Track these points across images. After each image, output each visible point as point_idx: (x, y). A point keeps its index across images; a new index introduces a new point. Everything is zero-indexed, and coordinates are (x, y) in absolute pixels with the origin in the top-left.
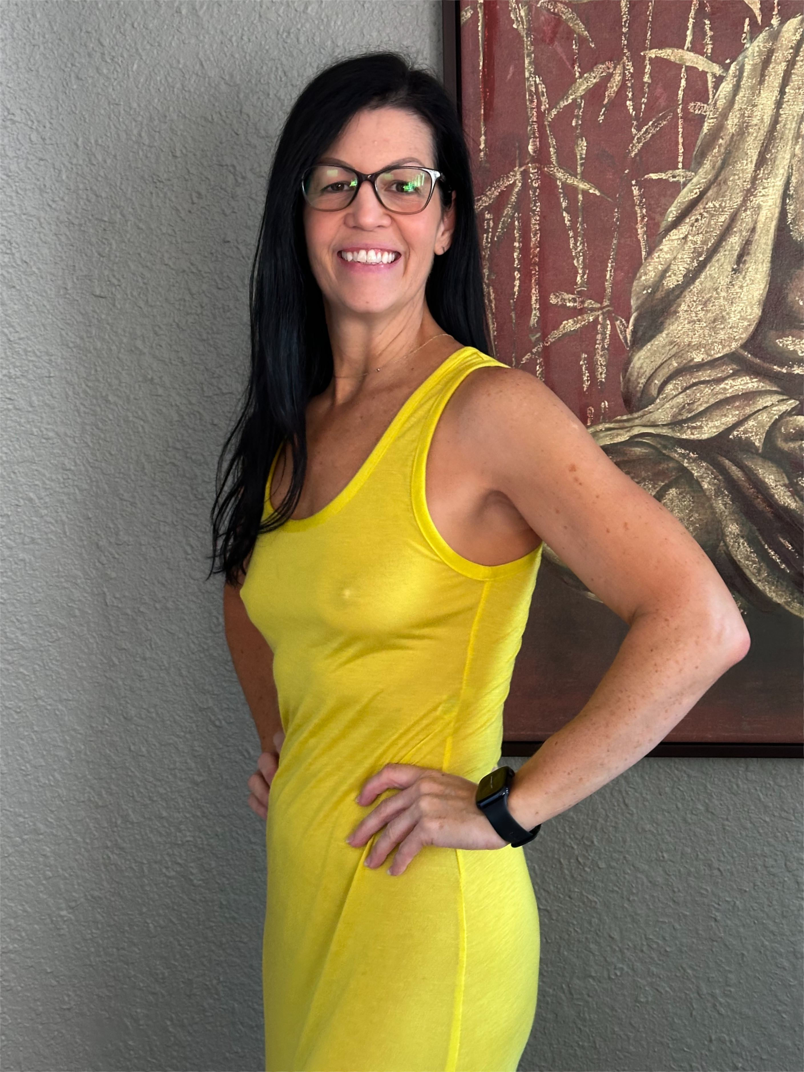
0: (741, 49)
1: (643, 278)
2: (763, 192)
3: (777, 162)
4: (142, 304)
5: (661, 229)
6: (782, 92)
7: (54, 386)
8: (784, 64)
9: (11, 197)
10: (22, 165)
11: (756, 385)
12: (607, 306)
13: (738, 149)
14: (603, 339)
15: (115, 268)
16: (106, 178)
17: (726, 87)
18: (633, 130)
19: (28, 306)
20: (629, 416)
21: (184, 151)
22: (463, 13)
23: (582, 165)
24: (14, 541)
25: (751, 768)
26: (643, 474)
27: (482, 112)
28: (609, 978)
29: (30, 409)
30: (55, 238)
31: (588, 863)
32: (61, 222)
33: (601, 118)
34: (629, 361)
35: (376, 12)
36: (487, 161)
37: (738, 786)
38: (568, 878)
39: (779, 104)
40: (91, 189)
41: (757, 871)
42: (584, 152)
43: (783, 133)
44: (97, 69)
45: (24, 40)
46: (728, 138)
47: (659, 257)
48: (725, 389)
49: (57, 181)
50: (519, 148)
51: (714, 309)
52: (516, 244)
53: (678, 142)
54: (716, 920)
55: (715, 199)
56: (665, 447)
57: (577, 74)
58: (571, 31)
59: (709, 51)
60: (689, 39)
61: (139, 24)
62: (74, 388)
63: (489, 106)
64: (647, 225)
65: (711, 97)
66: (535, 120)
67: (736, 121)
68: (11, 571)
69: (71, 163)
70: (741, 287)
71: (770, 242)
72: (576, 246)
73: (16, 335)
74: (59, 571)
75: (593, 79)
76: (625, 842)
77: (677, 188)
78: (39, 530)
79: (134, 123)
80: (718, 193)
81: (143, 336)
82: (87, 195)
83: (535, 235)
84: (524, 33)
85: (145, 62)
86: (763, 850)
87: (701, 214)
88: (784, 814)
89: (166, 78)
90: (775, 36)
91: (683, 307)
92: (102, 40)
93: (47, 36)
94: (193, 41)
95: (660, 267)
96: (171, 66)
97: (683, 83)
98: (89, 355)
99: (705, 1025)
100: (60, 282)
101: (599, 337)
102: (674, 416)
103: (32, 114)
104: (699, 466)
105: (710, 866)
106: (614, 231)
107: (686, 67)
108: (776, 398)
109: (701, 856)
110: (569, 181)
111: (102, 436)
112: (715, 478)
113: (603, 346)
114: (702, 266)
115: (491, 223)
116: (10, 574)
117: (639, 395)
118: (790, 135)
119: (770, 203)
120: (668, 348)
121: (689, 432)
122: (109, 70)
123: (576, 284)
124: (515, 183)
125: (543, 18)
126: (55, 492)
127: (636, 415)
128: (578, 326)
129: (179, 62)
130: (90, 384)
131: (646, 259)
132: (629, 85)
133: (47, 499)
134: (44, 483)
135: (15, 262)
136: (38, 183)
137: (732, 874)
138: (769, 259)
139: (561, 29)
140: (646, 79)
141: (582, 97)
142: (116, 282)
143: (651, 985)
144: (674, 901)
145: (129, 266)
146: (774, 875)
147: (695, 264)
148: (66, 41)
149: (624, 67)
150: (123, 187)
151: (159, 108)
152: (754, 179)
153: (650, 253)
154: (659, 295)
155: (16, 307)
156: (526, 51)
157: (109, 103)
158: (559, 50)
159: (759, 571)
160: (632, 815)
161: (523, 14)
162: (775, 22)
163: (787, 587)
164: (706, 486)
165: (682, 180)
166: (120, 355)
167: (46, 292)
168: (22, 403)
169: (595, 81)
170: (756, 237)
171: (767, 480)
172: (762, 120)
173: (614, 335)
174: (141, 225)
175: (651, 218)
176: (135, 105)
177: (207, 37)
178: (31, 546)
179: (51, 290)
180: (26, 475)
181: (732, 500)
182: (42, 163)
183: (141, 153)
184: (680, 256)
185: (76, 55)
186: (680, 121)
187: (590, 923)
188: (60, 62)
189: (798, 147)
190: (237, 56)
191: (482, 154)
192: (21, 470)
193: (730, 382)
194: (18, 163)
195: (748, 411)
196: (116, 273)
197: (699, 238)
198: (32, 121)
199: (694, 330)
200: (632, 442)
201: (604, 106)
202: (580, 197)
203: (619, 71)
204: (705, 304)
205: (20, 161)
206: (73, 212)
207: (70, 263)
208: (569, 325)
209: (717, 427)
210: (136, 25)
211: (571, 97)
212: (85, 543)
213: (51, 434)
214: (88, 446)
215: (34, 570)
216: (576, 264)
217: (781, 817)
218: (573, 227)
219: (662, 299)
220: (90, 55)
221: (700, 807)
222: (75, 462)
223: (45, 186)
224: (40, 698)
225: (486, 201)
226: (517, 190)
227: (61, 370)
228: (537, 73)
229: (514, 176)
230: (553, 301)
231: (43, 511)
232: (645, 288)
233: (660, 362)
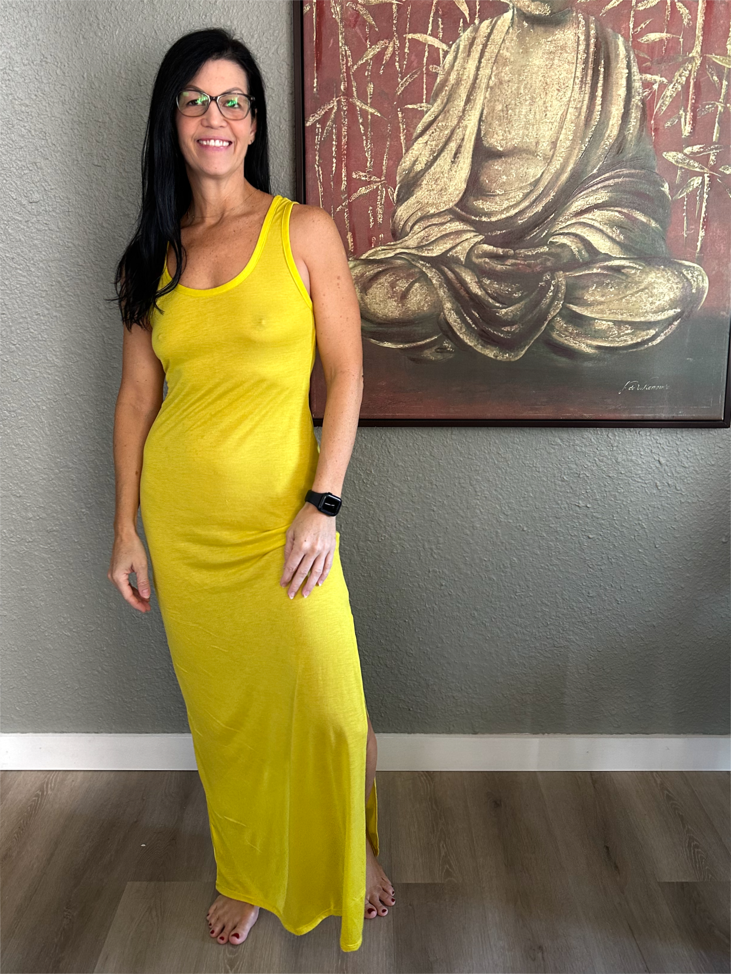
0: (458, 36)
1: (403, 165)
2: (469, 118)
3: (476, 102)
4: (121, 171)
5: (414, 137)
6: (480, 62)
7: (71, 217)
8: (481, 46)
9: (46, 106)
11: (462, 227)
12: (384, 180)
13: (455, 93)
14: (381, 199)
15: (106, 149)
16: (100, 97)
17: (450, 57)
18: (399, 80)
19: (56, 170)
20: (395, 243)
21: (145, 82)
22: (305, 7)
23: (371, 98)
24: (50, 305)
25: (454, 433)
26: (402, 275)
27: (315, 65)
28: (378, 541)
29: (58, 230)
30: (71, 131)
31: (369, 482)
32: (75, 122)
33: (381, 73)
34: (395, 212)
35: (256, 6)
36: (318, 94)
37: (447, 442)
38: (358, 491)
39: (478, 68)
40: (92, 103)
41: (455, 485)
42: (372, 91)
43: (480, 85)
44: (95, 33)
45: (53, 15)
46: (450, 86)
48: (446, 229)
49: (72, 98)
50: (336, 86)
51: (441, 183)
52: (334, 143)
53: (423, 87)
54: (434, 511)
55: (442, 121)
56: (413, 260)
57: (368, 46)
58: (365, 21)
59: (441, 36)
60: (430, 28)
61: (119, 7)
62: (83, 219)
63: (319, 62)
64: (406, 134)
65: (441, 62)
66: (345, 71)
67: (455, 77)
68: (49, 322)
69: (80, 88)
70: (456, 172)
71: (472, 147)
72: (367, 146)
73: (49, 187)
74: (76, 323)
75: (377, 49)
76: (388, 471)
77: (422, 114)
78: (64, 300)
79: (116, 65)
80: (444, 117)
81: (122, 189)
82: (90, 107)
83: (345, 138)
84: (339, 21)
85: (123, 30)
86: (458, 475)
87: (435, 129)
88: (470, 457)
90: (476, 30)
91: (425, 182)
92: (98, 16)
93: (66, 13)
94: (151, 18)
95: (413, 159)
96: (138, 33)
97: (426, 54)
98: (91, 200)
99: (426, 564)
100: (74, 157)
101: (379, 197)
102: (418, 243)
103: (57, 58)
104: (431, 271)
105: (431, 483)
106: (388, 137)
107: (428, 45)
108: (473, 234)
109: (427, 479)
110: (363, 107)
111: (100, 246)
112: (439, 278)
113: (381, 204)
114: (435, 159)
115: (320, 130)
116: (48, 324)
117: (400, 231)
118: (483, 86)
119: (472, 124)
120: (416, 205)
121: (426, 252)
122: (102, 34)
123: (367, 167)
124: (333, 107)
125: (349, 13)
126: (73, 278)
127: (398, 242)
128: (368, 191)
130: (92, 216)
131: (405, 154)
132: (397, 53)
133: (68, 282)
134: (67, 273)
135: (48, 144)
136: (61, 99)
137: (443, 487)
138: (471, 156)
139: (360, 19)
140: (406, 50)
141: (371, 59)
142: (107, 158)
143: (400, 544)
144: (413, 502)
145: (114, 148)
146: (464, 488)
147: (431, 158)
148: (77, 16)
149: (394, 43)
150: (110, 102)
151: (131, 57)
152: (464, 110)
153: (407, 151)
154: (412, 175)
155: (49, 171)
156: (340, 31)
157: (102, 53)
158: (358, 31)
159: (461, 328)
161: (338, 9)
162: (477, 21)
163: (475, 337)
164: (434, 282)
165: (425, 109)
166: (110, 200)
167: (66, 162)
168: (53, 227)
169: (378, 50)
170: (464, 143)
171: (466, 279)
172: (469, 77)
173: (387, 196)
174: (121, 125)
175: (408, 131)
176: (117, 55)
177: (159, 16)
178: (60, 309)
179: (69, 161)
180: (57, 268)
181: (448, 290)
182: (63, 87)
183: (120, 83)
184: (423, 153)
185: (83, 24)
186: (425, 76)
187: (369, 513)
188: (73, 29)
189: (488, 93)
190: (176, 28)
191: (315, 89)
192: (53, 265)
193: (448, 224)
194: (49, 87)
195: (458, 241)
196: (106, 152)
197: (434, 143)
198: (58, 63)
199: (430, 195)
200: (395, 257)
201: (383, 65)
202: (369, 117)
203: (391, 44)
204: (436, 181)
205: (50, 85)
206: (81, 116)
207: (80, 145)
208: (363, 190)
209: (441, 250)
210: (117, 8)
211: (365, 59)
212: (91, 307)
213: (70, 245)
214: (92, 252)
215: (62, 322)
216: (367, 155)
217: (468, 458)
218: (365, 134)
219: (413, 177)
220: (91, 25)
221: (427, 453)
222: (84, 261)
223: (65, 100)
224: (68, 394)
225: (317, 117)
226: (334, 111)
227: (75, 208)
228: (346, 44)
229: (333, 103)
230: (354, 176)
231: (67, 289)
232: (404, 170)
233: (412, 213)
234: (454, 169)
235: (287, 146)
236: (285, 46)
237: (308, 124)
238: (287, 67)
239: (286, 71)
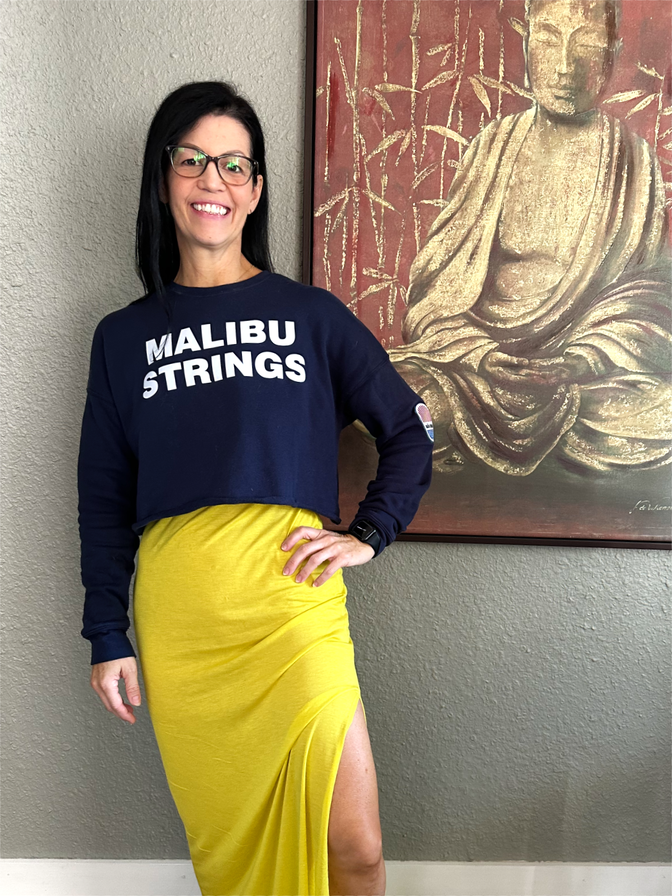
0: (479, 131)
1: (417, 263)
2: (487, 217)
3: (495, 201)
4: (114, 256)
5: (429, 235)
6: (500, 159)
7: (57, 304)
8: (502, 143)
9: (32, 182)
10: (40, 161)
11: (476, 332)
12: (396, 278)
13: (474, 190)
14: (393, 299)
15: (98, 232)
16: (93, 174)
17: (469, 153)
18: (416, 173)
19: (42, 253)
20: (405, 345)
22: (318, 90)
23: (385, 191)
24: (31, 399)
25: (460, 549)
26: (411, 381)
27: (327, 152)
28: (378, 660)
29: (42, 317)
30: (60, 210)
31: (370, 599)
32: (64, 201)
33: (397, 163)
34: (407, 313)
36: (328, 183)
37: (452, 559)
38: (358, 607)
39: (498, 166)
40: (84, 181)
41: (459, 604)
42: (386, 183)
43: (499, 183)
44: (89, 105)
45: (43, 83)
46: (468, 183)
47: (426, 251)
48: (459, 334)
49: (62, 174)
50: (348, 177)
51: (456, 285)
52: (344, 236)
53: (440, 182)
54: (436, 630)
55: (460, 219)
56: (424, 366)
57: (384, 136)
58: (381, 109)
59: (461, 130)
60: (450, 121)
61: (117, 79)
62: (70, 306)
63: (331, 149)
64: (420, 231)
65: (460, 157)
66: (358, 160)
67: (474, 173)
68: (30, 417)
69: (71, 164)
70: (472, 273)
71: (489, 248)
72: (379, 240)
73: (34, 270)
74: (59, 419)
75: (392, 139)
76: (390, 588)
77: (439, 210)
78: (47, 393)
79: (112, 142)
80: (461, 215)
81: (114, 276)
82: (81, 185)
83: (356, 231)
84: (354, 107)
85: (120, 104)
86: (463, 593)
87: (452, 228)
88: (475, 575)
89: (133, 115)
90: (498, 126)
91: (439, 283)
92: (93, 87)
93: (57, 81)
95: (427, 258)
97: (445, 148)
98: (80, 286)
99: (426, 685)
100: (63, 239)
101: (390, 297)
102: (430, 348)
103: (47, 130)
104: (443, 378)
105: (435, 602)
106: (402, 233)
107: (447, 138)
108: (487, 341)
109: (430, 596)
110: (377, 200)
111: (87, 337)
113: (392, 304)
114: (451, 259)
115: (330, 222)
116: (28, 419)
117: (411, 334)
118: (503, 185)
119: (490, 224)
120: (429, 307)
121: (438, 357)
122: (97, 106)
123: (378, 263)
124: (345, 198)
125: (365, 99)
126: (57, 370)
127: (408, 346)
128: (378, 289)
129: (141, 105)
130: (80, 304)
131: (419, 252)
132: (414, 145)
133: (52, 374)
134: (50, 364)
135: (34, 224)
136: (50, 174)
137: (446, 606)
138: (488, 258)
139: (376, 107)
140: (424, 142)
141: (386, 149)
142: (98, 242)
143: (400, 664)
144: (414, 620)
145: (106, 232)
146: (468, 607)
147: (447, 257)
148: (70, 85)
149: (411, 134)
150: (104, 181)
151: (128, 134)
152: (482, 209)
153: (421, 248)
154: (425, 274)
155: (34, 253)
156: (354, 118)
157: (96, 127)
158: (374, 119)
159: (471, 439)
160: (395, 573)
161: (353, 94)
162: (498, 117)
163: (486, 449)
164: (445, 389)
165: (442, 206)
166: (100, 288)
167: (53, 244)
168: (36, 314)
169: (394, 140)
170: (481, 244)
171: (479, 388)
172: (488, 174)
173: (399, 296)
174: (115, 206)
175: (423, 227)
176: (113, 130)
177: (160, 91)
178: (43, 403)
179: (57, 243)
180: (40, 358)
181: (460, 399)
182: (52, 162)
183: (116, 161)
184: (438, 252)
185: (76, 95)
186: (442, 170)
187: (369, 631)
188: (65, 99)
189: (507, 192)
191: (326, 178)
192: (36, 355)
193: (462, 329)
194: (37, 161)
195: (472, 347)
196: (98, 236)
197: (450, 242)
198: (47, 135)
199: (444, 297)
200: (406, 360)
201: (399, 156)
202: (383, 210)
203: (408, 136)
204: (451, 282)
205: (38, 159)
206: (72, 194)
207: (70, 227)
208: (373, 289)
210: (115, 79)
211: (380, 149)
213: (55, 334)
215: (44, 417)
216: (379, 252)
218: (378, 228)
219: (427, 277)
220: (84, 96)
221: (432, 570)
222: (70, 352)
223: (54, 176)
224: (47, 495)
225: (327, 208)
226: (346, 202)
227: (62, 294)
228: (360, 132)
229: (345, 193)
230: (365, 273)
231: (50, 382)
232: (418, 269)
233: (424, 315)
234: (470, 271)
235: (294, 238)
236: (295, 132)
237: (317, 215)
238: (296, 154)
239: (295, 158)
